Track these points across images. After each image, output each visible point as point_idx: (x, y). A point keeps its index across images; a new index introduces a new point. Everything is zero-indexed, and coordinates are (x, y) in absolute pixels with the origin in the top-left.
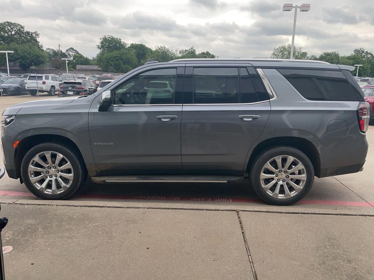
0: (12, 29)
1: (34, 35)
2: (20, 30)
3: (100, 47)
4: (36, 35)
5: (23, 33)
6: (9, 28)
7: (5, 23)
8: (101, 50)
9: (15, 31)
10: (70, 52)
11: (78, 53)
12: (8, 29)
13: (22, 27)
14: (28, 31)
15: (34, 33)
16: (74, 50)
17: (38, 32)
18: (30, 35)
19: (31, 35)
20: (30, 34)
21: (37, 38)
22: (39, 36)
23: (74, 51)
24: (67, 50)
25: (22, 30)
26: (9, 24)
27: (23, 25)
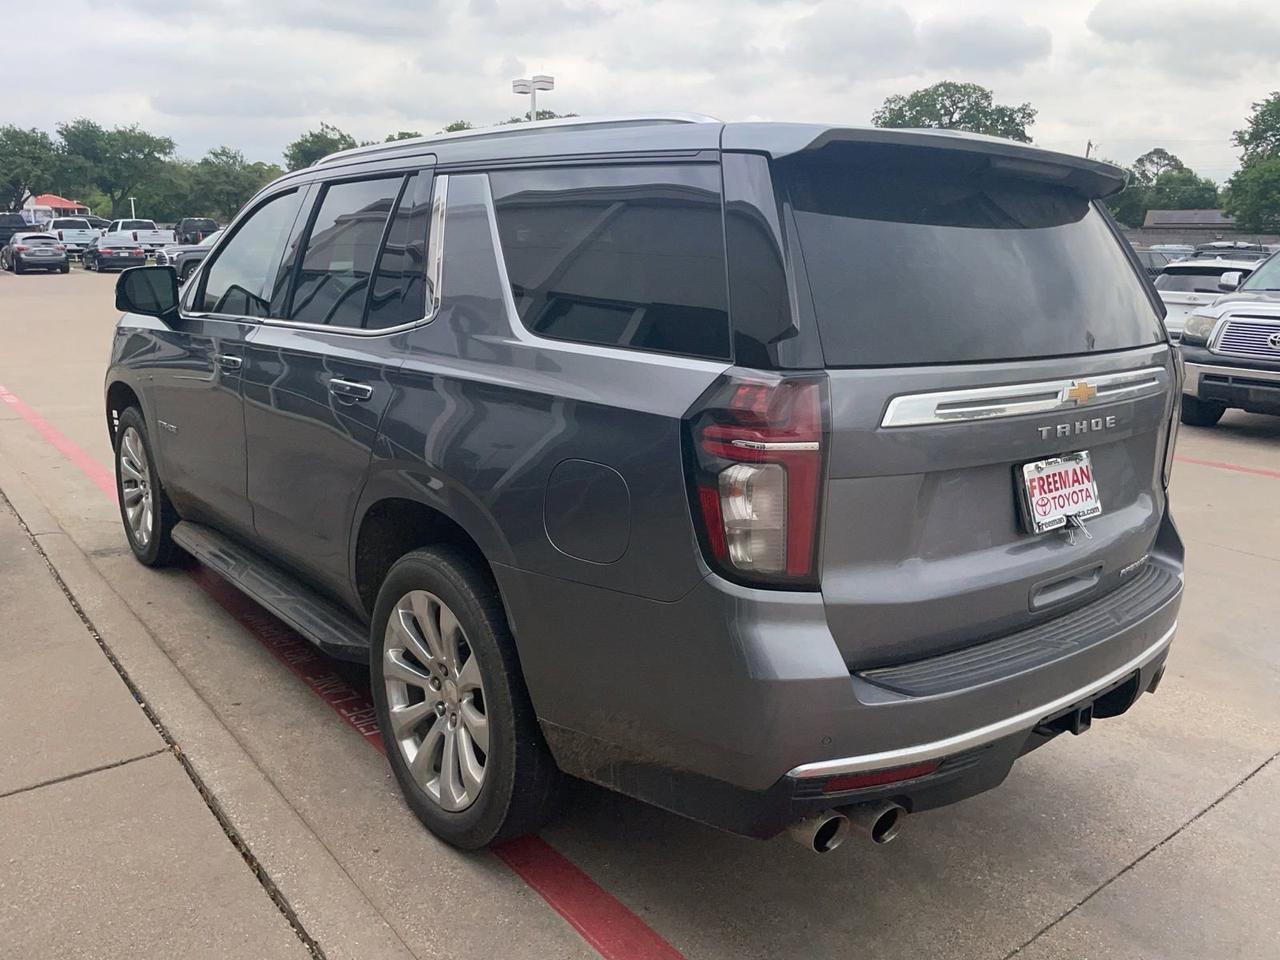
0: (954, 103)
1: (1018, 118)
2: (977, 104)
3: (1247, 137)
4: (1023, 117)
5: (986, 114)
6: (948, 103)
7: (937, 88)
8: (1247, 149)
9: (962, 108)
10: (1148, 166)
11: (1178, 166)
12: (944, 106)
13: (986, 96)
14: (1002, 105)
15: (1019, 110)
16: (1165, 159)
17: (1032, 107)
18: (1006, 119)
19: (1011, 116)
20: (1006, 115)
21: (1026, 126)
22: (1034, 118)
23: (1167, 162)
24: (1140, 161)
25: (986, 104)
26: (948, 90)
27: (988, 90)
